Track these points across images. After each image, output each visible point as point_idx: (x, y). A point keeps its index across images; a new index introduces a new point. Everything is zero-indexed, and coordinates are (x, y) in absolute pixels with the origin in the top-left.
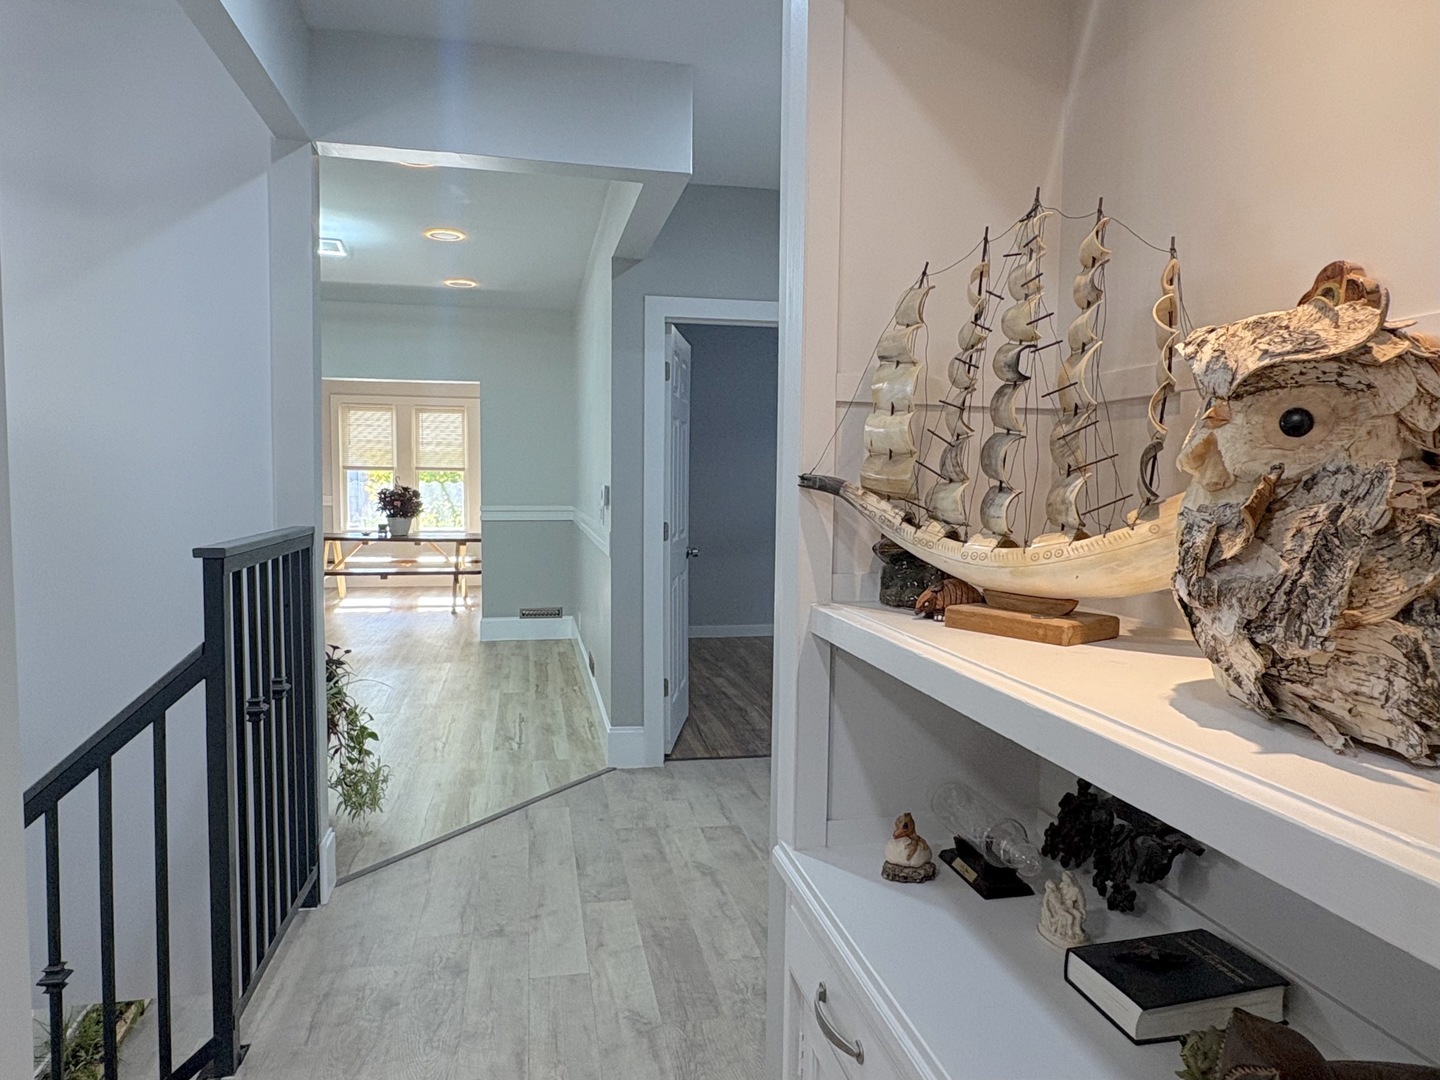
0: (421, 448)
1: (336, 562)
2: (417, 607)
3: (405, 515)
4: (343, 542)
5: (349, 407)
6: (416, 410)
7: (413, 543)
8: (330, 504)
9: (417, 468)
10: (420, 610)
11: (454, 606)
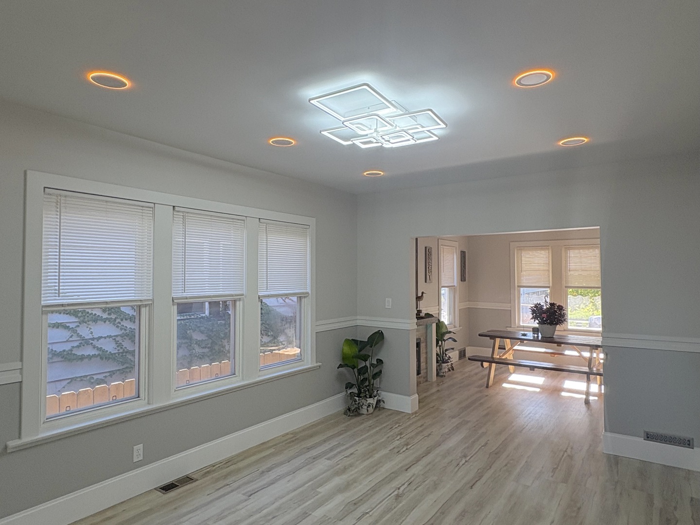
0: (569, 273)
1: (507, 349)
2: (563, 390)
3: (551, 323)
4: (511, 340)
5: (521, 249)
6: (566, 248)
7: (556, 344)
8: (510, 309)
9: (566, 287)
10: (564, 394)
11: (588, 394)
